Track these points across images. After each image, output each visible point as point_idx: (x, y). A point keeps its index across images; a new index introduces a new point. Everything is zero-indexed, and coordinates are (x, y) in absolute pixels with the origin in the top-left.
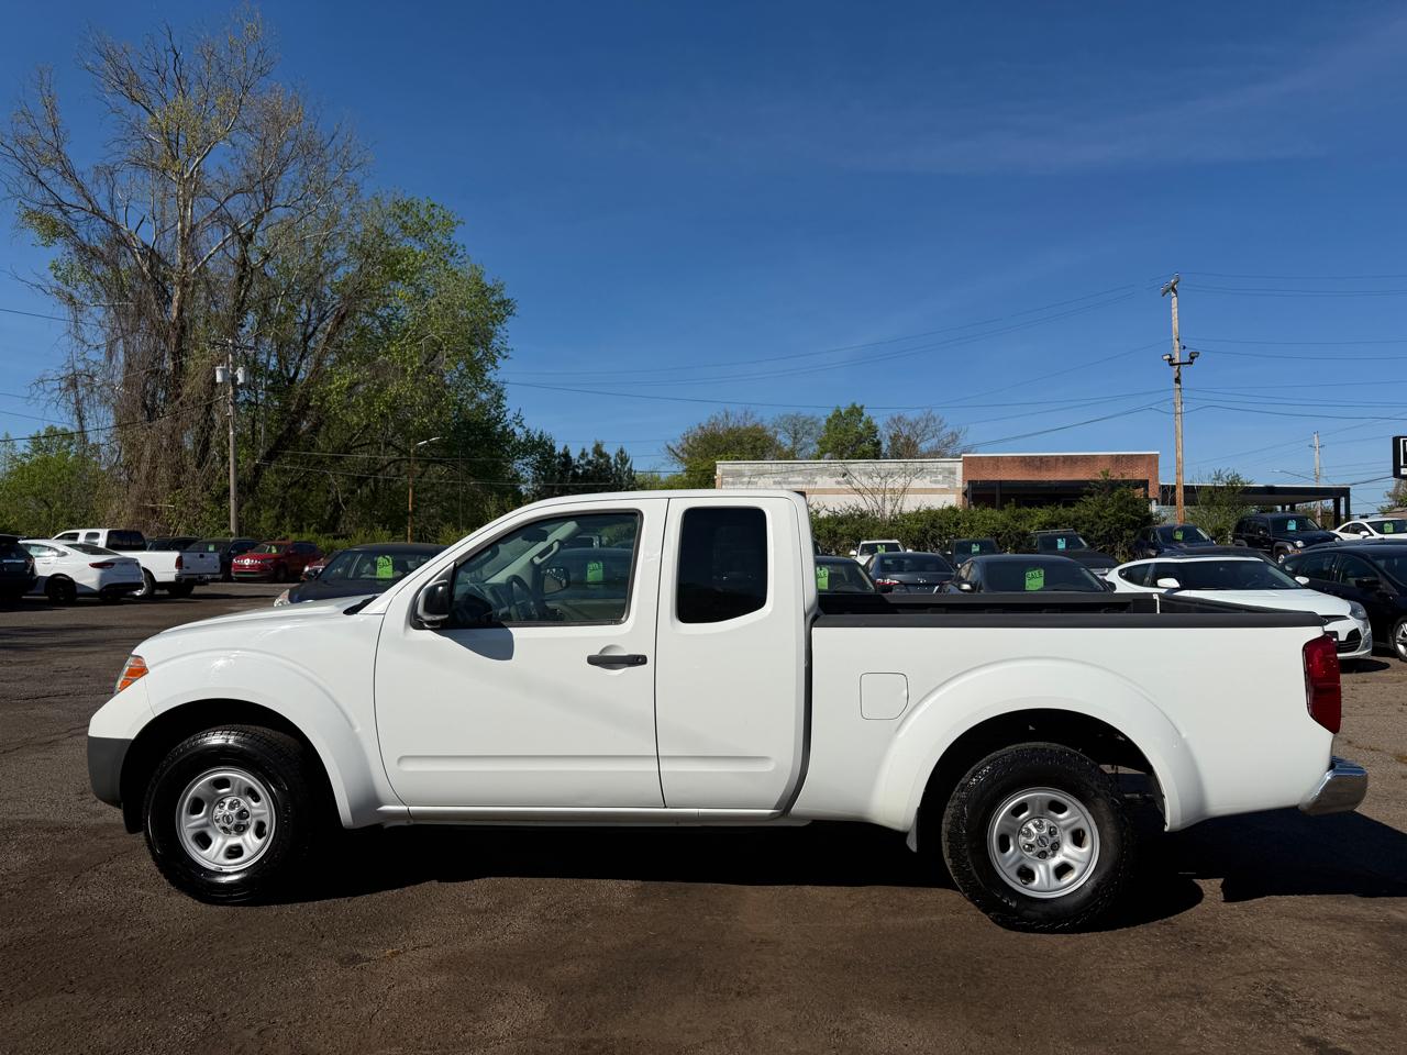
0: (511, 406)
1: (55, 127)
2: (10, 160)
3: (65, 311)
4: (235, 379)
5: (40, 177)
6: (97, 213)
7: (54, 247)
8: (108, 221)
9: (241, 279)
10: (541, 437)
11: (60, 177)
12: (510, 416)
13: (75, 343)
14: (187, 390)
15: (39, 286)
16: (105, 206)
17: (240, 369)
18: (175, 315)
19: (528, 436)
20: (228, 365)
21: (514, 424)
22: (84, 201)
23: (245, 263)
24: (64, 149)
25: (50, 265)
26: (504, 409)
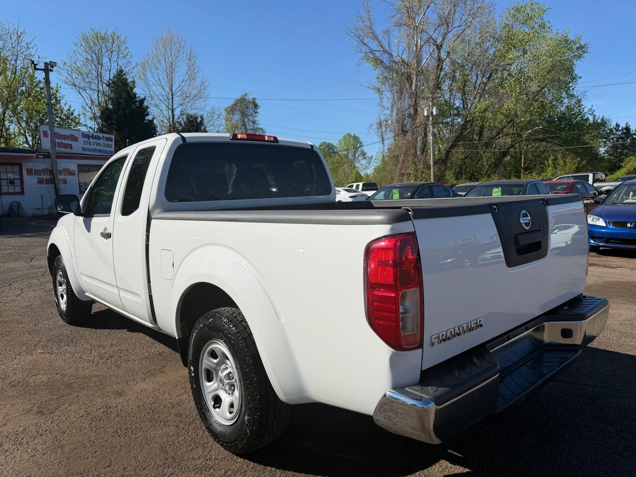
0: (587, 105)
1: (370, 19)
2: (354, 38)
3: (377, 95)
4: (432, 113)
5: (364, 41)
6: (385, 51)
7: (377, 70)
8: (389, 54)
9: (438, 66)
10: (602, 120)
11: (372, 40)
12: (586, 110)
13: (380, 108)
14: (417, 121)
15: (369, 87)
16: (387, 48)
17: (434, 108)
18: (414, 88)
19: (594, 121)
20: (429, 107)
21: (588, 114)
22: (380, 47)
23: (439, 59)
24: (373, 28)
25: (376, 77)
26: (583, 107)
